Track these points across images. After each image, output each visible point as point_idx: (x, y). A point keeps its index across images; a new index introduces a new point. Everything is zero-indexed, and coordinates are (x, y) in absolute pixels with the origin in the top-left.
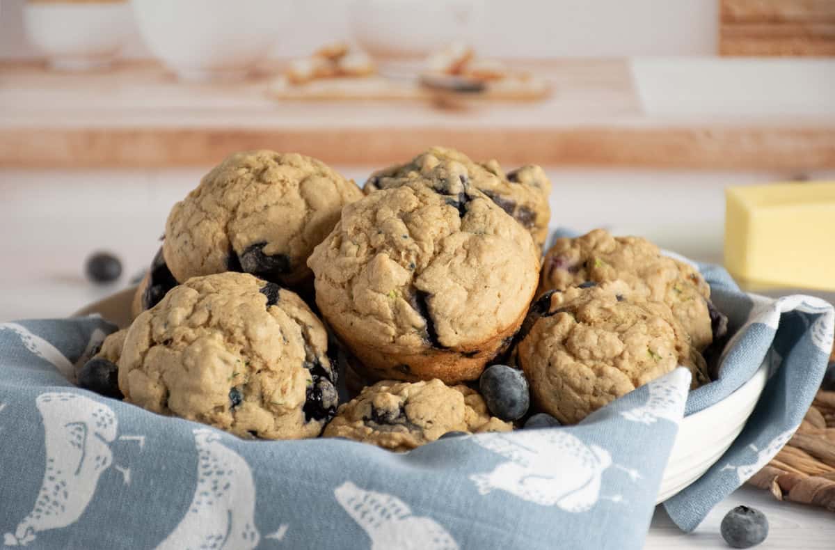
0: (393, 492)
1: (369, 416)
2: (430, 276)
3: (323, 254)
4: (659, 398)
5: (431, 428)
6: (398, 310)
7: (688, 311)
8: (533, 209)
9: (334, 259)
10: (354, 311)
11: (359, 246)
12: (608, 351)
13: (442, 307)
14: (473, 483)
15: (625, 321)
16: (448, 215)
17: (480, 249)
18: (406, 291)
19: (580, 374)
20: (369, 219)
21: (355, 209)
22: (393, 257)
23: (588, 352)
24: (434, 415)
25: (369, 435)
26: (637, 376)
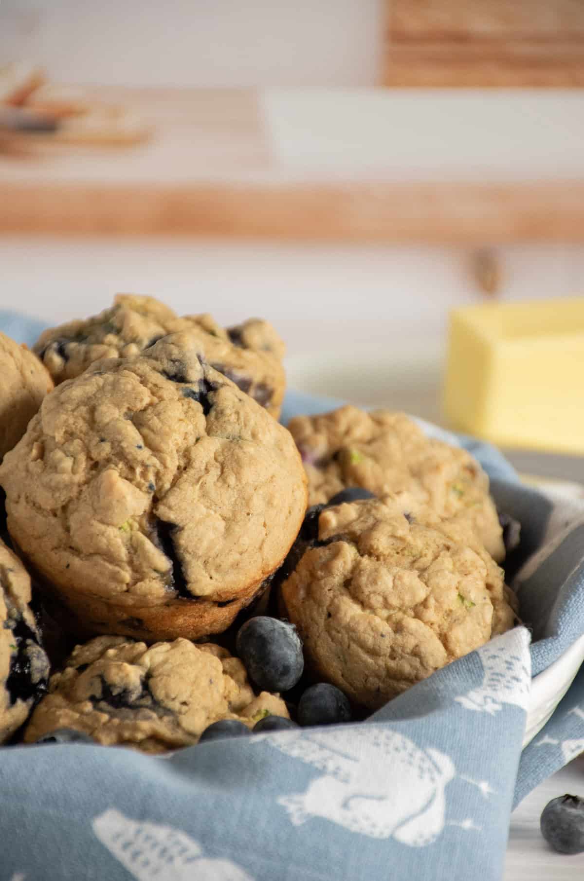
0: (176, 824)
1: (98, 694)
2: (177, 501)
3: (21, 466)
4: (497, 674)
5: (186, 712)
6: (134, 548)
7: (474, 520)
8: (271, 385)
9: (39, 476)
10: (71, 548)
11: (75, 458)
12: (407, 598)
13: (193, 544)
14: (283, 809)
15: (424, 553)
16: (191, 413)
17: (238, 462)
18: (145, 522)
19: (372, 629)
20: (84, 419)
21: (62, 403)
22: (124, 475)
23: (380, 599)
24: (188, 693)
25: (104, 724)
26: (445, 631)
